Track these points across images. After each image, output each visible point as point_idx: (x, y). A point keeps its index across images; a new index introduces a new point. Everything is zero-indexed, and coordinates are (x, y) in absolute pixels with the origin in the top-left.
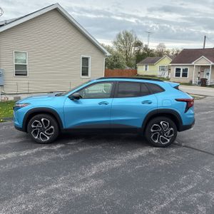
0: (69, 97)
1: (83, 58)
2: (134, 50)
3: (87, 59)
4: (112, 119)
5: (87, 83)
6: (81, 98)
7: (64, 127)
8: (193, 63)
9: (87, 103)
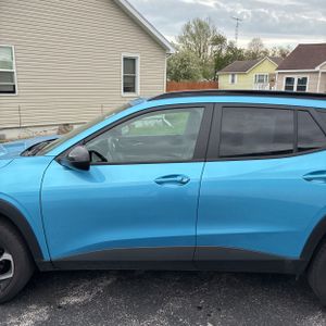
0: (58, 159)
1: (125, 59)
2: (211, 50)
3: (133, 60)
4: (203, 231)
5: (117, 112)
6: (104, 161)
7: (46, 258)
8: (317, 69)
9: (120, 178)
